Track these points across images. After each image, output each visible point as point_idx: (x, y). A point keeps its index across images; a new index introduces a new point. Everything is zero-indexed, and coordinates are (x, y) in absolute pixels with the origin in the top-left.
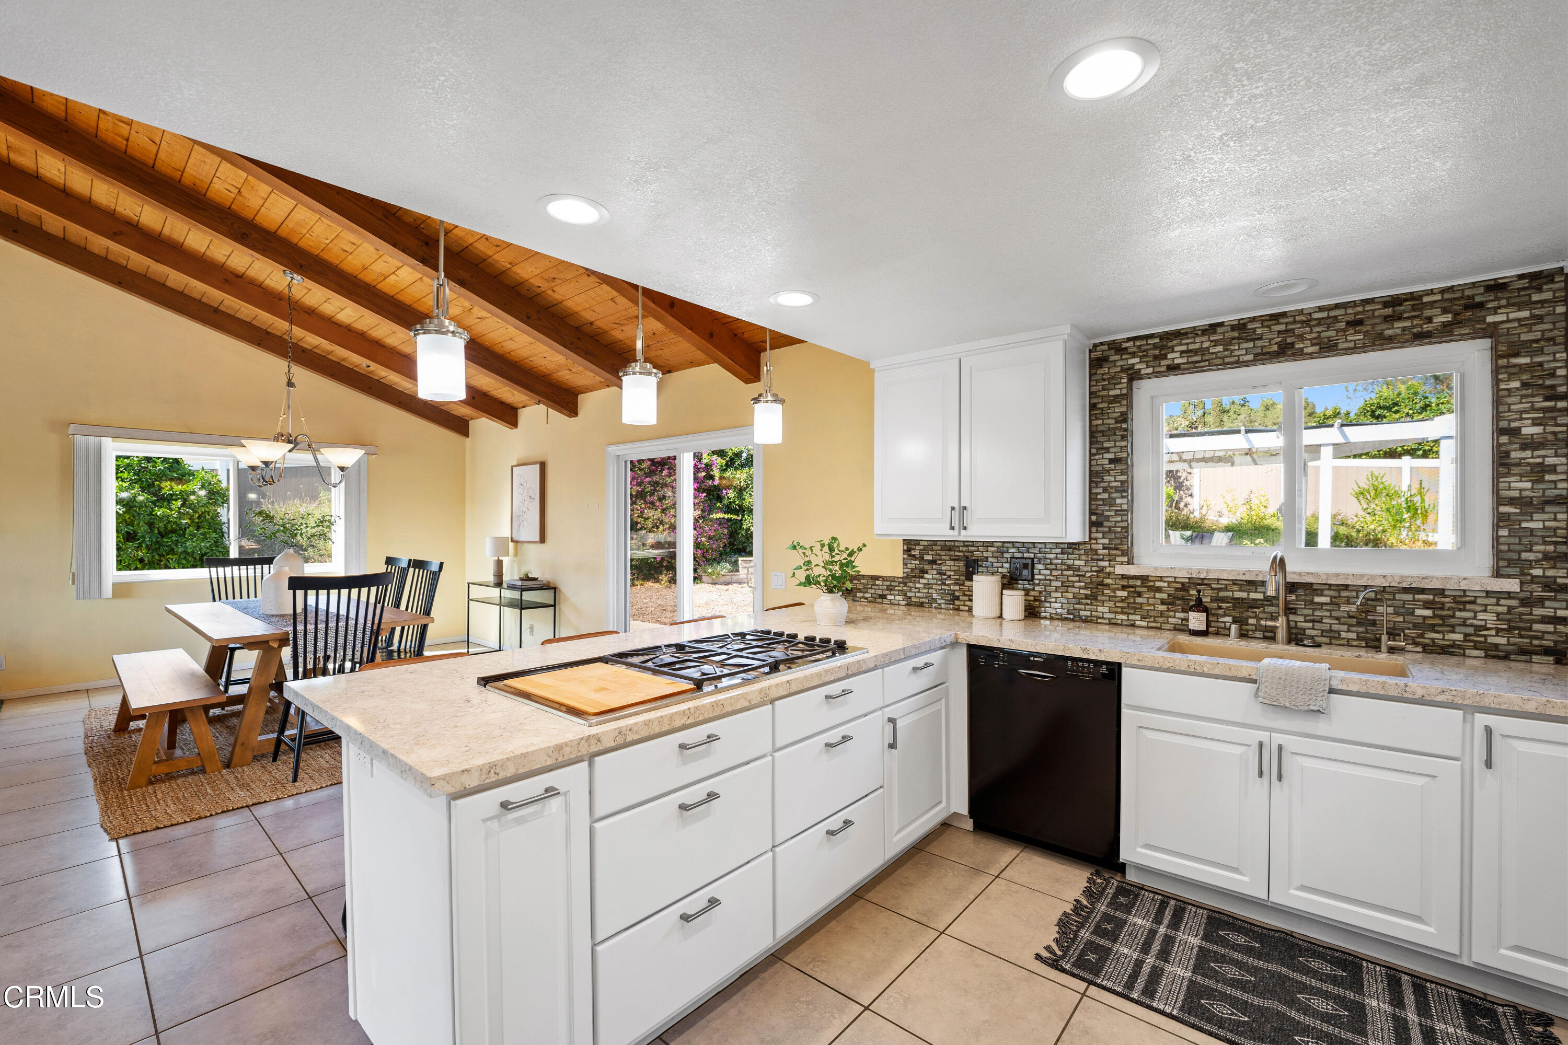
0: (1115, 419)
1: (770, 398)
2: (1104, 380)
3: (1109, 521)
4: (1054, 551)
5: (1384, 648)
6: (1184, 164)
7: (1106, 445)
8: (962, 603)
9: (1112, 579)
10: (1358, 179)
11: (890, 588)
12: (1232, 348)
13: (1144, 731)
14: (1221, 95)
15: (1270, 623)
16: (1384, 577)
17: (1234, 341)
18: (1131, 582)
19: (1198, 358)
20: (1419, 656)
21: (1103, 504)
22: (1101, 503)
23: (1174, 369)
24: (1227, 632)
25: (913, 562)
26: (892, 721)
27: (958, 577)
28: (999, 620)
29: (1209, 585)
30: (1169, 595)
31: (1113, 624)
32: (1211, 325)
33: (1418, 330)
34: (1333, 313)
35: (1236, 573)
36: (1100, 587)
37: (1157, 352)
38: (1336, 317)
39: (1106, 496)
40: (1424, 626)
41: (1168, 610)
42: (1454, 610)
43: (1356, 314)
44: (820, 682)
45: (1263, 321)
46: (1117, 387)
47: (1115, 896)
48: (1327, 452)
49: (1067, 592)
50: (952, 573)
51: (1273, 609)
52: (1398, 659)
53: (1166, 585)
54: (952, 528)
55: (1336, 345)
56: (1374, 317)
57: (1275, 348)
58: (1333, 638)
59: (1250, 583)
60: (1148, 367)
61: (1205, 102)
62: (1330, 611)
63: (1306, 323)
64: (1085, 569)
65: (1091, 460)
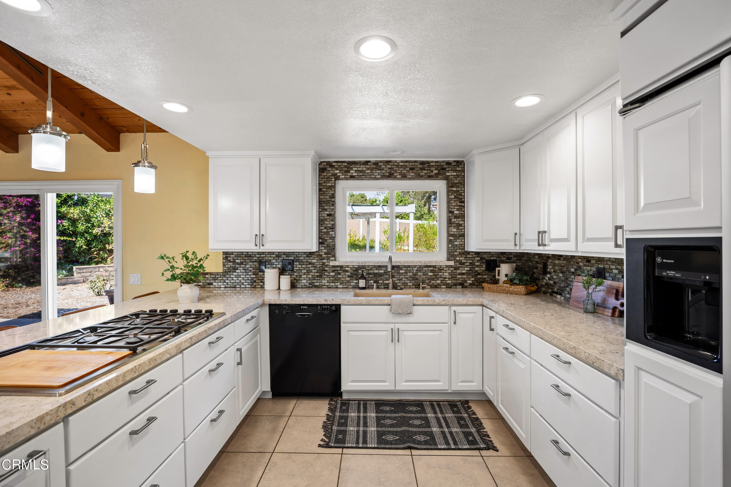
0: (329, 196)
1: (147, 164)
2: (325, 178)
3: (327, 242)
4: (303, 256)
5: (421, 288)
6: (385, 95)
7: (326, 207)
8: (257, 284)
9: (328, 268)
10: (430, 118)
11: (215, 279)
12: (374, 172)
13: (350, 332)
14: (407, 74)
15: (387, 282)
16: (420, 262)
17: (374, 169)
18: (336, 269)
19: (361, 174)
20: (430, 289)
21: (324, 234)
22: (324, 233)
23: (352, 177)
24: (372, 287)
25: (229, 264)
26: (239, 350)
27: (255, 271)
28: (278, 291)
29: (365, 268)
30: (351, 273)
31: (329, 288)
32: (366, 161)
33: (429, 174)
34: (406, 164)
35: (375, 263)
36: (323, 272)
37: (346, 169)
38: (406, 165)
39: (325, 230)
40: (431, 279)
41: (351, 280)
42: (438, 272)
43: (412, 165)
44: (206, 335)
45: (384, 163)
46: (330, 182)
47: (341, 407)
48: (378, 215)
49: (309, 275)
50: (252, 269)
51: (387, 276)
52: (426, 291)
53: (349, 269)
54: (256, 245)
55: (406, 176)
56: (417, 168)
57: (388, 174)
58: (405, 286)
59: (379, 266)
60: (342, 175)
61: (402, 74)
62: (405, 275)
63: (397, 166)
64: (317, 264)
65: (319, 214)
